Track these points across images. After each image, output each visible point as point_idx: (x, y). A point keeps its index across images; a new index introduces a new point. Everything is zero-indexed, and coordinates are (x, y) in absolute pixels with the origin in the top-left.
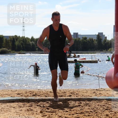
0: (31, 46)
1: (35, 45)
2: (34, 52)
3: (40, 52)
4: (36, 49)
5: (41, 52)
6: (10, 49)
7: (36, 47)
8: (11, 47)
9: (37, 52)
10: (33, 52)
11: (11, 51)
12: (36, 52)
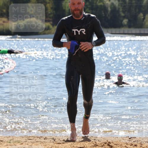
0: (109, 12)
1: (118, 11)
2: (117, 30)
3: (134, 31)
4: (122, 21)
5: (137, 31)
6: (49, 21)
7: (123, 14)
8: (51, 16)
9: (126, 30)
10: (114, 30)
11: (51, 27)
12: (122, 30)
